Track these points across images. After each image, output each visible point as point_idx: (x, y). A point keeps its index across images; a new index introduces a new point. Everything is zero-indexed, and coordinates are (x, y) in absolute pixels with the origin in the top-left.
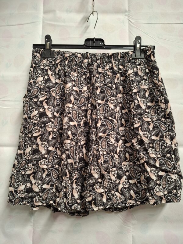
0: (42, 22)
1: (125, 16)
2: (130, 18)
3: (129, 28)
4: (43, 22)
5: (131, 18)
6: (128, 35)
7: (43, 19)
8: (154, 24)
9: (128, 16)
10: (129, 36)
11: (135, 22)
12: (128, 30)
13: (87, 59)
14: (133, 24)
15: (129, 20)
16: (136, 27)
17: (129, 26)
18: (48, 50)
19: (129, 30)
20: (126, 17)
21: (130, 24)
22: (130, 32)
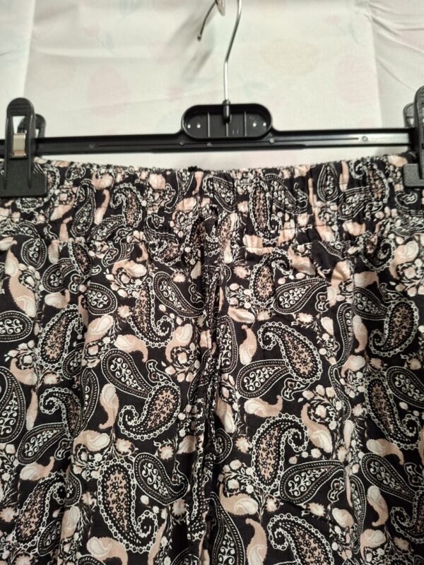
1: (357, 9)
2: (379, 12)
3: (379, 52)
5: (384, 11)
6: (376, 80)
7: (32, 43)
9: (371, 6)
10: (380, 83)
11: (403, 27)
12: (374, 60)
13: (195, 196)
14: (395, 34)
15: (375, 21)
16: (405, 44)
17: (376, 46)
18: (19, 162)
19: (379, 62)
20: (364, 11)
21: (378, 37)
22: (386, 69)
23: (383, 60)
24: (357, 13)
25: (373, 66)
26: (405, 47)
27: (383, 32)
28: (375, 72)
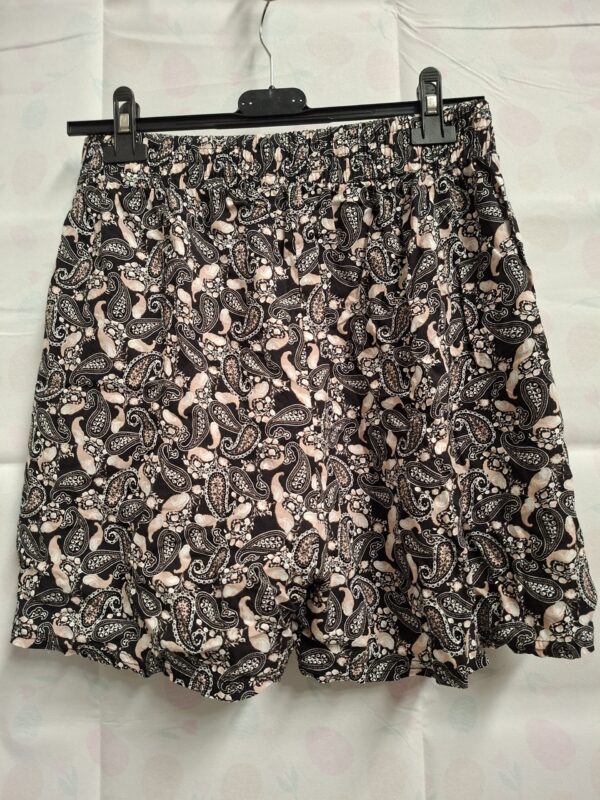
0: (101, 35)
1: (386, 6)
2: (403, 10)
3: (401, 47)
4: (106, 34)
5: (407, 10)
6: (398, 71)
7: (104, 25)
8: (487, 29)
9: (398, 4)
10: (401, 73)
11: (421, 25)
12: (397, 54)
14: (415, 31)
15: (399, 17)
16: (422, 40)
17: (400, 42)
18: (125, 136)
19: (400, 54)
20: (392, 9)
21: (402, 33)
22: (405, 61)
23: (404, 54)
24: (386, 10)
25: (397, 59)
26: (421, 43)
27: (406, 30)
28: (398, 64)
